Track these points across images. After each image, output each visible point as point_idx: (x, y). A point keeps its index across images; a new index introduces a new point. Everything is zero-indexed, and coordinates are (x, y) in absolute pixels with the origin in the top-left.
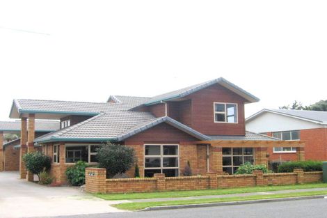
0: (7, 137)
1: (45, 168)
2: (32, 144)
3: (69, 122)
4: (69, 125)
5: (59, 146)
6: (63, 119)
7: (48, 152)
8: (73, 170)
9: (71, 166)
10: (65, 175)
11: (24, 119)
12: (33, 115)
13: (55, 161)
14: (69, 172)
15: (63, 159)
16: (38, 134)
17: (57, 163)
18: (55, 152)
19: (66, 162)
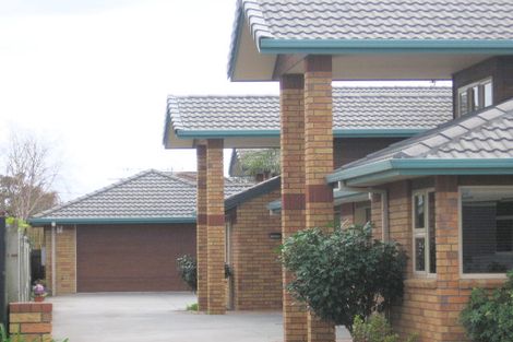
0: (250, 163)
1: (379, 299)
2: (324, 191)
3: (489, 89)
4: (488, 101)
5: (432, 198)
6: (462, 76)
7: (392, 227)
8: (495, 308)
9: (490, 287)
10: (460, 329)
11: (292, 82)
12: (322, 60)
13: (421, 267)
14: (475, 316)
15: (451, 255)
16: (352, 146)
17: (426, 277)
18: (420, 224)
19: (467, 270)
